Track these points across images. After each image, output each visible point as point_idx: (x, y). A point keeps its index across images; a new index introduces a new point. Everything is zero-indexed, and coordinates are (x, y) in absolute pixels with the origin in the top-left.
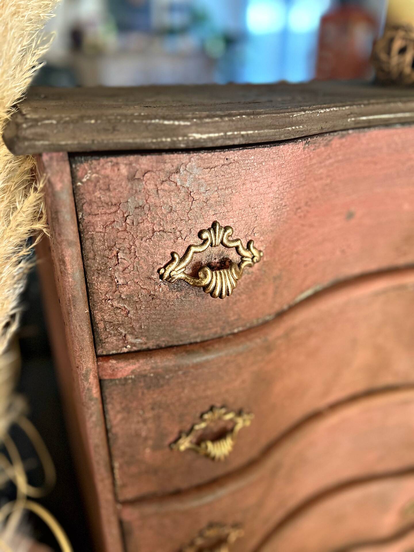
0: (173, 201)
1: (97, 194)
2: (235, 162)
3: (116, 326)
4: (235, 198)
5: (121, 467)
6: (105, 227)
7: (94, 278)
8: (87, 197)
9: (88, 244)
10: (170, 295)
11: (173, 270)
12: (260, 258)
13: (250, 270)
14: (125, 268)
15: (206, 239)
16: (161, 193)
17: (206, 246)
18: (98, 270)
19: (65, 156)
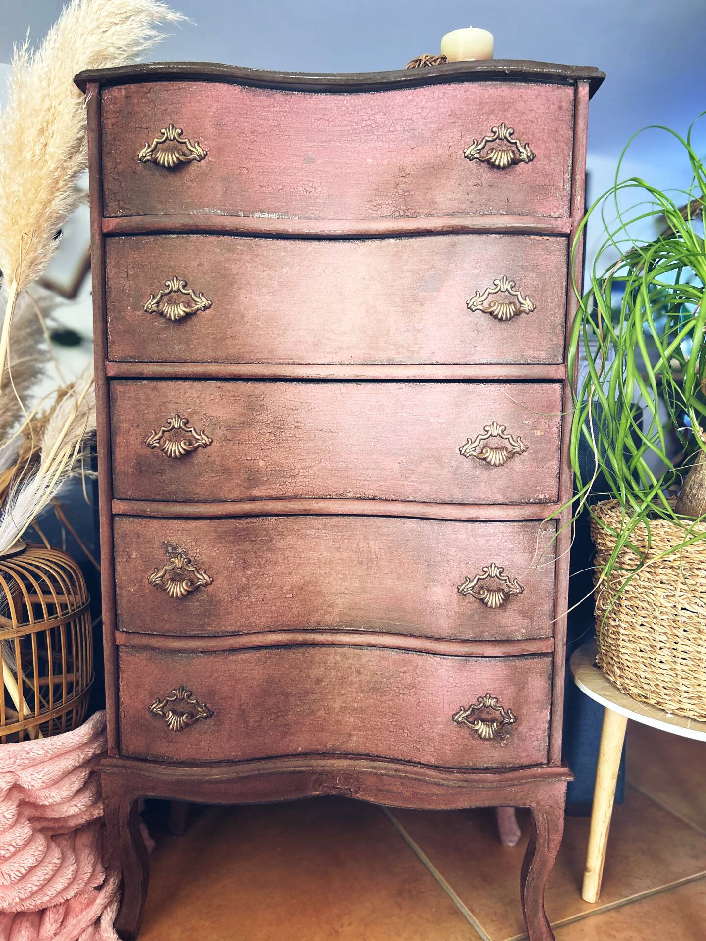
0: (147, 109)
1: (111, 107)
2: (185, 88)
3: (115, 194)
4: (183, 110)
5: (112, 321)
6: (113, 125)
7: (105, 159)
8: (107, 108)
9: (104, 136)
10: (144, 172)
11: (144, 152)
12: (205, 156)
13: (199, 164)
14: (121, 152)
15: (163, 134)
16: (140, 104)
17: (164, 139)
18: (108, 153)
19: (97, 85)
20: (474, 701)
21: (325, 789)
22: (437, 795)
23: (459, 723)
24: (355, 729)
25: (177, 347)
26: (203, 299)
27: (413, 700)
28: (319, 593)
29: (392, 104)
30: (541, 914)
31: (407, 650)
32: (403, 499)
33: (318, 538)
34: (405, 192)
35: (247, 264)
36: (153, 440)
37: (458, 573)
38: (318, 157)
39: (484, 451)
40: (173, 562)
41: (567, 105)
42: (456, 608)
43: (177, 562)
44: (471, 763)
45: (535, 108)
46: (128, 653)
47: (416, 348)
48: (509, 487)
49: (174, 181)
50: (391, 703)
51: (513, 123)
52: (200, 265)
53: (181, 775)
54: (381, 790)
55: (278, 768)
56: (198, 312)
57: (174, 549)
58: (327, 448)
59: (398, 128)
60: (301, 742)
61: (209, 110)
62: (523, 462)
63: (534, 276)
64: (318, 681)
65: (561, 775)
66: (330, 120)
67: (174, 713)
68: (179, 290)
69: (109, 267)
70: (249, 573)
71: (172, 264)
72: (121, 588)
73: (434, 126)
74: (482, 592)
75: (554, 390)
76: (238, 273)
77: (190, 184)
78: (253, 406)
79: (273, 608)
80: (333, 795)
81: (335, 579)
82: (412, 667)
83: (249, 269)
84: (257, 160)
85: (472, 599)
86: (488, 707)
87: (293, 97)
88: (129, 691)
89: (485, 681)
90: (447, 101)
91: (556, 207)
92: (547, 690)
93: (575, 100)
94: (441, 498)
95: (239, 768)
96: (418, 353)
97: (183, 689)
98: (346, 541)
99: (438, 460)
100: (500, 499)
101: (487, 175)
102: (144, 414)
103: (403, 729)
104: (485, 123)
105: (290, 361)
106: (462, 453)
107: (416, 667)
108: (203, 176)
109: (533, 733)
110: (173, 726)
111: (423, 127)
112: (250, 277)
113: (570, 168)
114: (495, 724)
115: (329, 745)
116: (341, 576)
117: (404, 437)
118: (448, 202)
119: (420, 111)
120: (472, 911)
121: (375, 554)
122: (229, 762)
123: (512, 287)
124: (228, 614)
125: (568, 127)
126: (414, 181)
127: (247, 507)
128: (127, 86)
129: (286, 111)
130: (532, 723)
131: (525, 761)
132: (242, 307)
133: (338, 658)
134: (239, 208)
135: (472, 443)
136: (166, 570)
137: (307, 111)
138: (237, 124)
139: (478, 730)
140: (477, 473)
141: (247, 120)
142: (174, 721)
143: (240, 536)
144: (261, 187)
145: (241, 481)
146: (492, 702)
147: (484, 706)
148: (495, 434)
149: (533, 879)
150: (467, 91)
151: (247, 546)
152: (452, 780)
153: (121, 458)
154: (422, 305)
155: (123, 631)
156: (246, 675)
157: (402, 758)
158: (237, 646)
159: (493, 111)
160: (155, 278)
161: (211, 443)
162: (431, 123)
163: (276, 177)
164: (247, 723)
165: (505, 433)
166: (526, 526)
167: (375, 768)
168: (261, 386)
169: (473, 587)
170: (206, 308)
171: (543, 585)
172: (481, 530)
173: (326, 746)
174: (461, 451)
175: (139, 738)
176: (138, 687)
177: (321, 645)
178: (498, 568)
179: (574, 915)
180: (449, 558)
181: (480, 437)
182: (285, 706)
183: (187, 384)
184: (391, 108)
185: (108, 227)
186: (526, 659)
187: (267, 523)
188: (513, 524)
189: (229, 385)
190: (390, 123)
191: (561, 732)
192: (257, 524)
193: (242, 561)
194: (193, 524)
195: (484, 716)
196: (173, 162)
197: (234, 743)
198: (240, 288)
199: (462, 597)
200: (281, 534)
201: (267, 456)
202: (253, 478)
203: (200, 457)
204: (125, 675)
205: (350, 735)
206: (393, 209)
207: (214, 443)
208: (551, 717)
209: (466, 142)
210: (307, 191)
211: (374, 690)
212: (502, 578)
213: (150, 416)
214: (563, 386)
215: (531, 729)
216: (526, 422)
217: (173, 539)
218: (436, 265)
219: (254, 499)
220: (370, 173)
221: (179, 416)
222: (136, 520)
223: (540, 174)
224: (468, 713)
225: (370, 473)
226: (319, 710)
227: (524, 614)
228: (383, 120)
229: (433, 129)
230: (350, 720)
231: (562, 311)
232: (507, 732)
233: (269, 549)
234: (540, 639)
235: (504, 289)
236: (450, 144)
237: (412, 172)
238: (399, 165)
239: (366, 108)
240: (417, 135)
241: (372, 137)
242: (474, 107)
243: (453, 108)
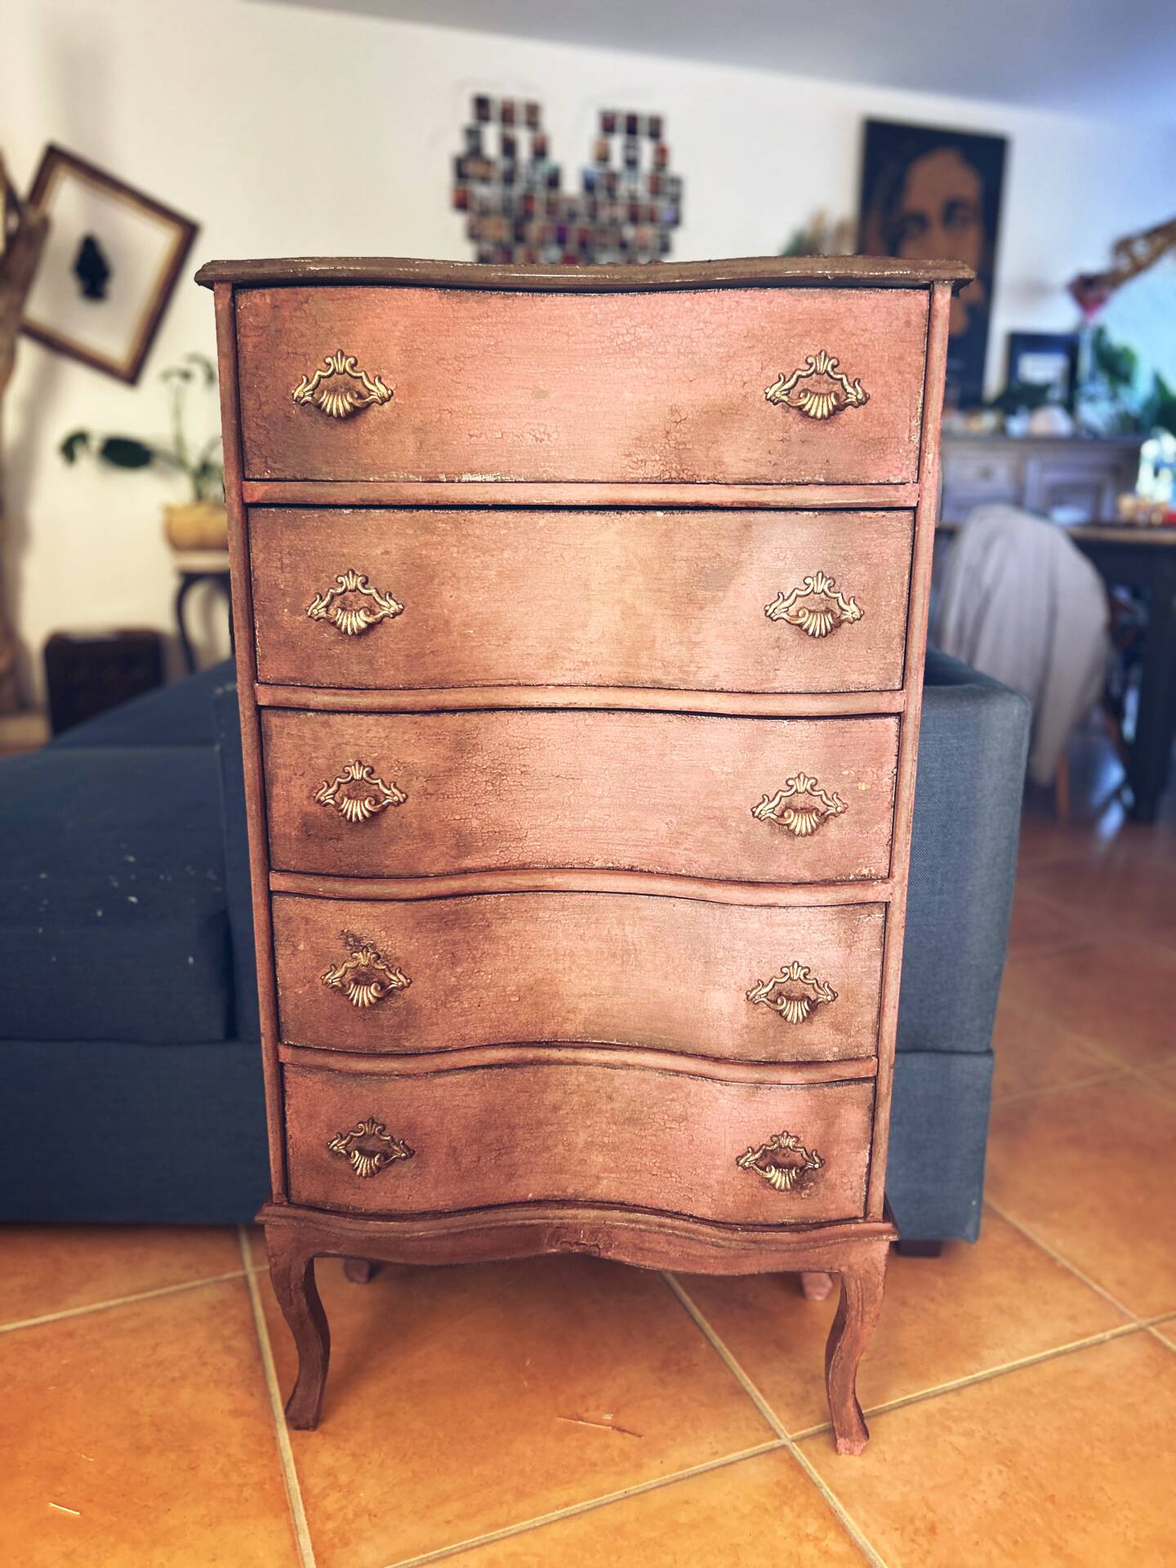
0: (303, 327)
1: (251, 320)
3: (259, 447)
4: (357, 330)
5: (262, 628)
6: (255, 347)
7: (245, 395)
8: (244, 321)
9: (242, 362)
10: (301, 418)
11: (301, 391)
12: (390, 397)
13: (381, 408)
14: (267, 387)
15: (329, 364)
16: (294, 319)
17: (330, 372)
18: (248, 388)
19: (229, 286)
20: (766, 1140)
21: (565, 1246)
22: (716, 1258)
23: (745, 1168)
24: (605, 1170)
25: (355, 668)
26: (392, 602)
27: (683, 1136)
28: (555, 995)
29: (661, 312)
30: (850, 1403)
31: (677, 1073)
32: (673, 872)
33: (552, 921)
34: (679, 444)
35: (451, 548)
36: (326, 795)
37: (748, 975)
38: (553, 389)
39: (786, 814)
40: (356, 958)
41: (918, 320)
42: (744, 1020)
43: (362, 959)
44: (761, 1219)
45: (870, 326)
46: (296, 1072)
47: (693, 668)
48: (819, 860)
49: (347, 434)
50: (654, 1138)
51: (838, 348)
52: (387, 552)
53: (373, 1232)
54: (641, 1249)
55: (502, 1221)
56: (384, 620)
57: (358, 940)
58: (566, 800)
59: (669, 348)
60: (533, 1186)
61: (394, 328)
62: (841, 826)
63: (862, 569)
64: (555, 1108)
65: (881, 1233)
66: (571, 333)
67: (362, 1153)
68: (356, 589)
69: (254, 550)
70: (459, 970)
71: (345, 551)
72: (285, 989)
73: (722, 350)
74: (779, 1001)
75: (887, 729)
76: (439, 563)
77: (369, 436)
78: (462, 746)
79: (493, 1015)
80: (578, 1253)
81: (577, 977)
82: (683, 1094)
83: (454, 555)
84: (465, 398)
85: (766, 1009)
86: (785, 1148)
87: (516, 301)
88: (299, 1122)
89: (781, 1115)
90: (742, 315)
91: (897, 468)
92: (866, 1124)
93: (930, 310)
94: (726, 872)
95: (449, 1221)
96: (694, 675)
97: (373, 1122)
98: (593, 926)
99: (722, 823)
100: (807, 876)
101: (798, 427)
102: (311, 759)
103: (670, 1172)
104: (797, 350)
105: (515, 682)
106: (756, 814)
107: (688, 1094)
108: (388, 426)
109: (845, 1180)
110: (362, 1170)
111: (706, 351)
112: (456, 567)
113: (920, 410)
114: (794, 1171)
115: (570, 1191)
116: (585, 972)
117: (674, 789)
118: (741, 464)
119: (702, 325)
120: (761, 1391)
121: (634, 944)
122: (437, 1214)
123: (829, 588)
124: (433, 1024)
125: (919, 351)
126: (692, 429)
127: (456, 884)
128: (274, 290)
129: (505, 323)
130: (845, 1168)
131: (835, 1215)
132: (445, 611)
133: (582, 1079)
134: (439, 470)
135: (770, 802)
136: (347, 968)
137: (536, 321)
138: (435, 347)
139: (771, 1178)
140: (777, 842)
141: (449, 339)
142: (362, 1164)
143: (446, 923)
144: (471, 436)
145: (447, 848)
146: (791, 1142)
147: (780, 1147)
148: (802, 789)
149: (842, 1358)
150: (771, 302)
151: (457, 934)
152: (735, 1240)
153: (279, 816)
154: (701, 608)
155: (289, 1045)
156: (457, 1102)
157: (669, 1209)
158: (445, 1067)
159: (807, 333)
160: (322, 571)
161: (405, 800)
162: (719, 346)
163: (492, 421)
164: (459, 1163)
165: (816, 788)
166: (843, 912)
167: (633, 1221)
168: (474, 718)
169: (767, 993)
170: (395, 614)
171: (864, 989)
172: (780, 918)
173: (565, 1191)
174: (754, 813)
175: (314, 1182)
176: (311, 1117)
177: (560, 1063)
178: (803, 968)
179: (897, 1398)
180: (735, 954)
181: (780, 793)
182: (510, 1141)
183: (371, 719)
184: (659, 318)
185: (252, 496)
186: (839, 1086)
187: (483, 903)
188: (825, 909)
189: (430, 720)
190: (657, 341)
191: (883, 1178)
192: (470, 905)
193: (450, 956)
194: (381, 908)
195: (780, 1159)
196: (345, 409)
197: (442, 1190)
198: (443, 584)
199: (752, 1006)
200: (504, 917)
201: (483, 813)
202: (463, 843)
203: (389, 820)
204: (292, 1102)
205: (598, 1178)
206: (662, 468)
207: (410, 800)
208: (870, 1160)
209: (768, 378)
210: (537, 439)
211: (631, 1121)
212: (808, 982)
213: (320, 761)
214: (900, 721)
215: (843, 1175)
216: (846, 773)
217: (356, 928)
218: (722, 554)
219: (465, 872)
220: (629, 414)
221: (360, 763)
222: (303, 900)
223: (875, 422)
224: (757, 1156)
225: (627, 835)
226: (556, 1146)
227: (837, 1027)
228: (649, 336)
229: (720, 355)
230: (598, 1159)
231: (902, 617)
232: (811, 1180)
233: (486, 938)
234: (858, 1059)
235: (820, 590)
236: (745, 379)
237: (690, 417)
238: (671, 404)
239: (623, 317)
240: (698, 362)
241: (631, 360)
242: (781, 326)
243: (751, 326)
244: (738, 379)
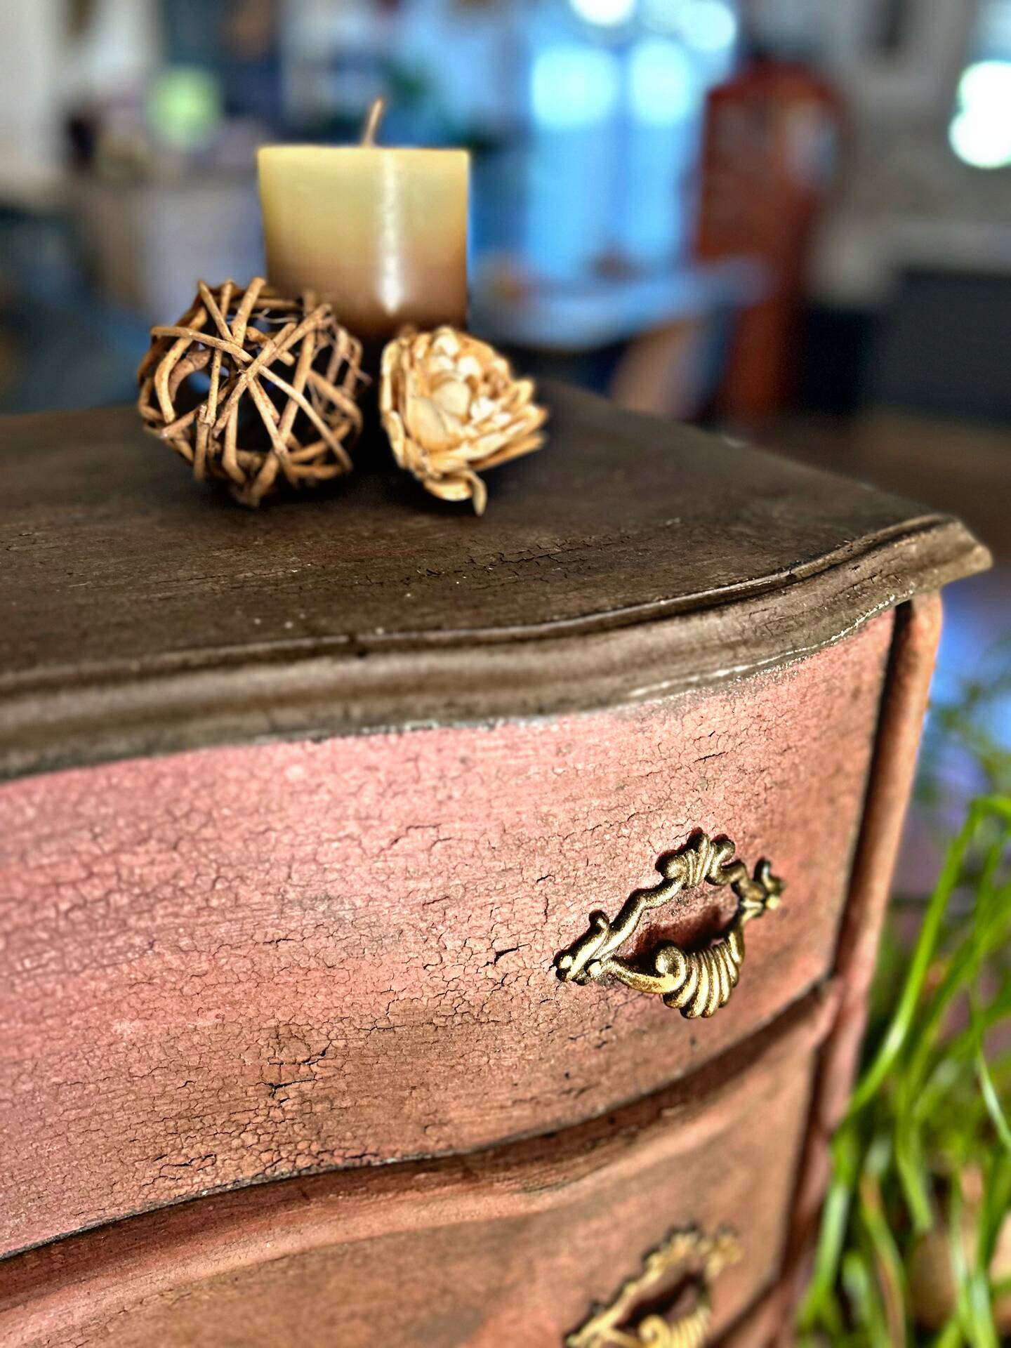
29: (203, 803)
34: (313, 1103)
73: (425, 884)
90: (483, 793)
93: (893, 646)
104: (638, 847)
119: (352, 827)
126: (349, 1069)
159: (664, 803)
162: (412, 875)
184: (198, 819)
190: (205, 883)
206: (265, 1158)
209: (562, 929)
218: (457, 1286)
220: (139, 1069)
228: (171, 870)
236: (499, 946)
237: (341, 1044)
238: (273, 1023)
239: (65, 834)
240: (349, 917)
241: (120, 942)
242: (596, 802)
243: (508, 816)
244: (480, 946)
